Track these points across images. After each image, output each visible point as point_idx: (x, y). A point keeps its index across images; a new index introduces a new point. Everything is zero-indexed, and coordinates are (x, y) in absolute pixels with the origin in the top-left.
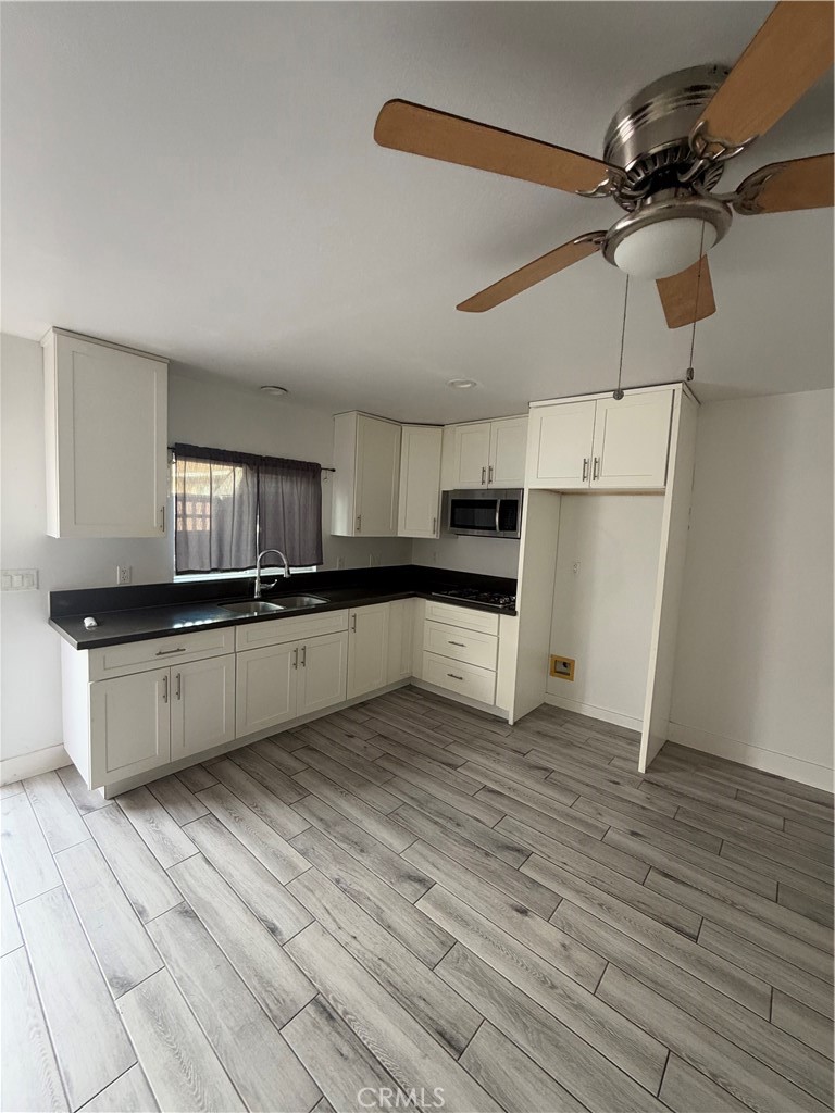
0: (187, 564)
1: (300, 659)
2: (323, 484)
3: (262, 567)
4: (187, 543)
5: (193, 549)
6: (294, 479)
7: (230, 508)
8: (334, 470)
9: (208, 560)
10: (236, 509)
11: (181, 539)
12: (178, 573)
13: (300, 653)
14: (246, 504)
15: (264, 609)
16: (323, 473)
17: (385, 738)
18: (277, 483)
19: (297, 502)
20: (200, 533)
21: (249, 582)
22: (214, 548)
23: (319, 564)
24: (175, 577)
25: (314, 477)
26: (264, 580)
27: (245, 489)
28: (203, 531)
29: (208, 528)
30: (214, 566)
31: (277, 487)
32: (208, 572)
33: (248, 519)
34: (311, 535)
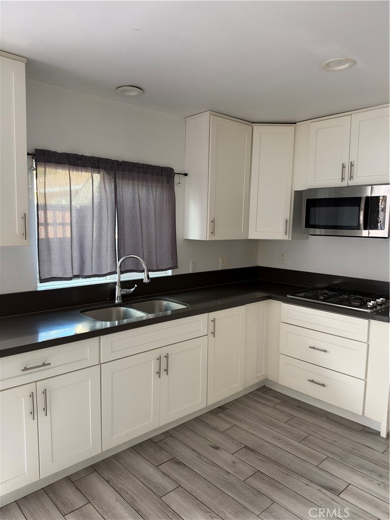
0: (50, 271)
1: (163, 367)
2: (177, 189)
3: (122, 272)
4: (49, 250)
5: (55, 256)
6: (150, 184)
7: (90, 215)
8: (186, 175)
9: (70, 267)
10: (95, 215)
11: (43, 246)
12: (42, 281)
13: (164, 360)
14: (105, 209)
15: (126, 315)
16: (177, 178)
17: (253, 451)
18: (133, 189)
19: (152, 207)
20: (62, 240)
21: (110, 288)
22: (76, 254)
23: (174, 267)
24: (39, 285)
25: (168, 182)
26: (125, 284)
27: (103, 194)
28: (64, 238)
29: (69, 235)
30: (76, 273)
31: (134, 194)
32: (70, 279)
33: (107, 224)
34: (166, 240)
